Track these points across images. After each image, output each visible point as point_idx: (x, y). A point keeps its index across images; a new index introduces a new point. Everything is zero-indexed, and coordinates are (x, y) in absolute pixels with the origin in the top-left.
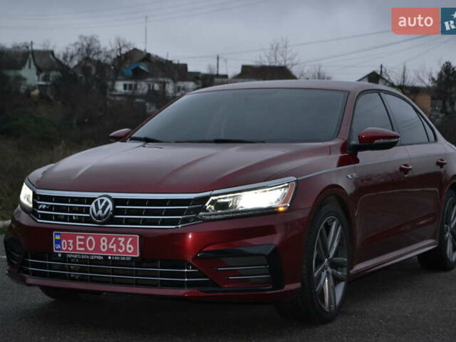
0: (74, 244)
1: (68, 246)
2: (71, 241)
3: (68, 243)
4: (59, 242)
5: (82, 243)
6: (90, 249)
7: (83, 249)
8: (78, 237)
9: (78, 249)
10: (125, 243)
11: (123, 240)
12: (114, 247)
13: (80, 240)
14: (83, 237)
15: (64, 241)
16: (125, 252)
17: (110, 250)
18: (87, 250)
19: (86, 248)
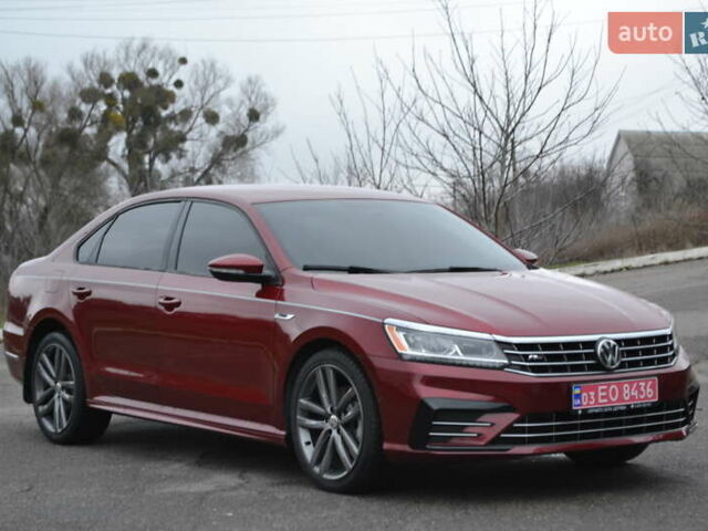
0: (596, 396)
1: (590, 399)
2: (592, 394)
3: (589, 396)
4: (578, 396)
5: (604, 394)
6: (613, 400)
7: (605, 401)
8: (600, 388)
9: (601, 401)
10: (645, 388)
11: (643, 384)
12: (636, 394)
13: (602, 391)
14: (604, 387)
15: (584, 394)
16: (646, 398)
17: (632, 398)
18: (610, 402)
19: (609, 399)
